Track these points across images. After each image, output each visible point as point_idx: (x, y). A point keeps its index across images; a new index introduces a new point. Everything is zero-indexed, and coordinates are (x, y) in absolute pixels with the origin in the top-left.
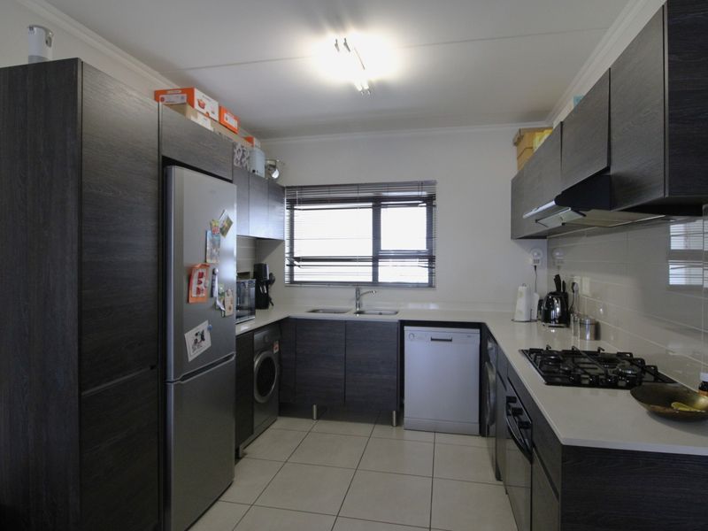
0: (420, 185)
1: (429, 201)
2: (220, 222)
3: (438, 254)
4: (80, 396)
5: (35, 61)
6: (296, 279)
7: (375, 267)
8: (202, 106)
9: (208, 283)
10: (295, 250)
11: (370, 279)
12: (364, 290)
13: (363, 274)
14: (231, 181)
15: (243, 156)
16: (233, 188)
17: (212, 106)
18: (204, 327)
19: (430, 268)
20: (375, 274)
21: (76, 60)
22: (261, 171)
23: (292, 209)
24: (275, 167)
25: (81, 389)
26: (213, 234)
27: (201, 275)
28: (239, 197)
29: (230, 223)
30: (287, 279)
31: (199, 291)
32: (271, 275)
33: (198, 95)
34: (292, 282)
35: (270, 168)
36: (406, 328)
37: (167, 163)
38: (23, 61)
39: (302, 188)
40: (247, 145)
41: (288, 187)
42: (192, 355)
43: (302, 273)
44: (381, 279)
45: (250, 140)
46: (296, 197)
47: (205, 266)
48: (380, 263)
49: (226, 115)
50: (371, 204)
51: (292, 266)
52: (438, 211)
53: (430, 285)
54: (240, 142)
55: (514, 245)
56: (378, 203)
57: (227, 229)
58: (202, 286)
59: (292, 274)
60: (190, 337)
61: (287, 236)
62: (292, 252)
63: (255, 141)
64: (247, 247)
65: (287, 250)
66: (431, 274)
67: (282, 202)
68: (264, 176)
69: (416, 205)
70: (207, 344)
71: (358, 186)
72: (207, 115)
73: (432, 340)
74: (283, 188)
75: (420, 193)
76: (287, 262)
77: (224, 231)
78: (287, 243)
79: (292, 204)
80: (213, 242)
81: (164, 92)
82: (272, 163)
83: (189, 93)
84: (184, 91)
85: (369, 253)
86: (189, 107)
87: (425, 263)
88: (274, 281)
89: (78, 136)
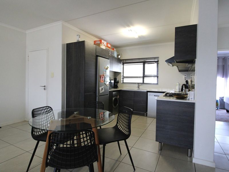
0: (155, 58)
1: (157, 62)
2: (106, 67)
3: (159, 76)
4: (84, 95)
5: (78, 41)
6: (124, 82)
7: (143, 79)
8: (103, 43)
9: (104, 79)
10: (124, 75)
11: (142, 82)
12: (140, 84)
13: (140, 81)
14: (108, 59)
15: (112, 53)
16: (109, 60)
17: (105, 43)
18: (103, 87)
19: (157, 79)
20: (143, 81)
21: (84, 41)
22: (116, 56)
23: (123, 65)
24: (119, 55)
25: (85, 93)
26: (105, 69)
27: (103, 77)
28: (110, 62)
29: (108, 67)
30: (122, 82)
31: (102, 80)
32: (118, 81)
33: (103, 41)
34: (123, 83)
35: (118, 55)
36: (148, 93)
37: (97, 56)
38: (76, 41)
39: (125, 60)
40: (113, 50)
41: (122, 60)
42: (101, 92)
43: (126, 80)
44: (145, 82)
45: (113, 49)
46: (124, 62)
47: (103, 75)
48: (145, 78)
49: (108, 44)
50: (143, 63)
51: (123, 79)
52: (159, 65)
53: (157, 84)
54: (111, 50)
55: (179, 73)
56: (144, 63)
57: (108, 69)
58: (103, 79)
59: (123, 81)
60: (100, 88)
61: (122, 72)
62: (123, 75)
63: (115, 49)
64: (112, 74)
65: (122, 75)
66: (158, 81)
67: (121, 63)
68: (116, 57)
69: (154, 63)
70: (103, 91)
71: (139, 59)
72: (104, 45)
73: (154, 96)
74: (121, 60)
75: (155, 60)
76: (122, 78)
77: (107, 69)
78: (122, 73)
79: (123, 64)
80: (105, 71)
81: (96, 41)
82: (119, 54)
83: (101, 41)
84: (100, 41)
85: (142, 75)
86: (101, 44)
87: (156, 78)
88: (119, 82)
89: (85, 53)
